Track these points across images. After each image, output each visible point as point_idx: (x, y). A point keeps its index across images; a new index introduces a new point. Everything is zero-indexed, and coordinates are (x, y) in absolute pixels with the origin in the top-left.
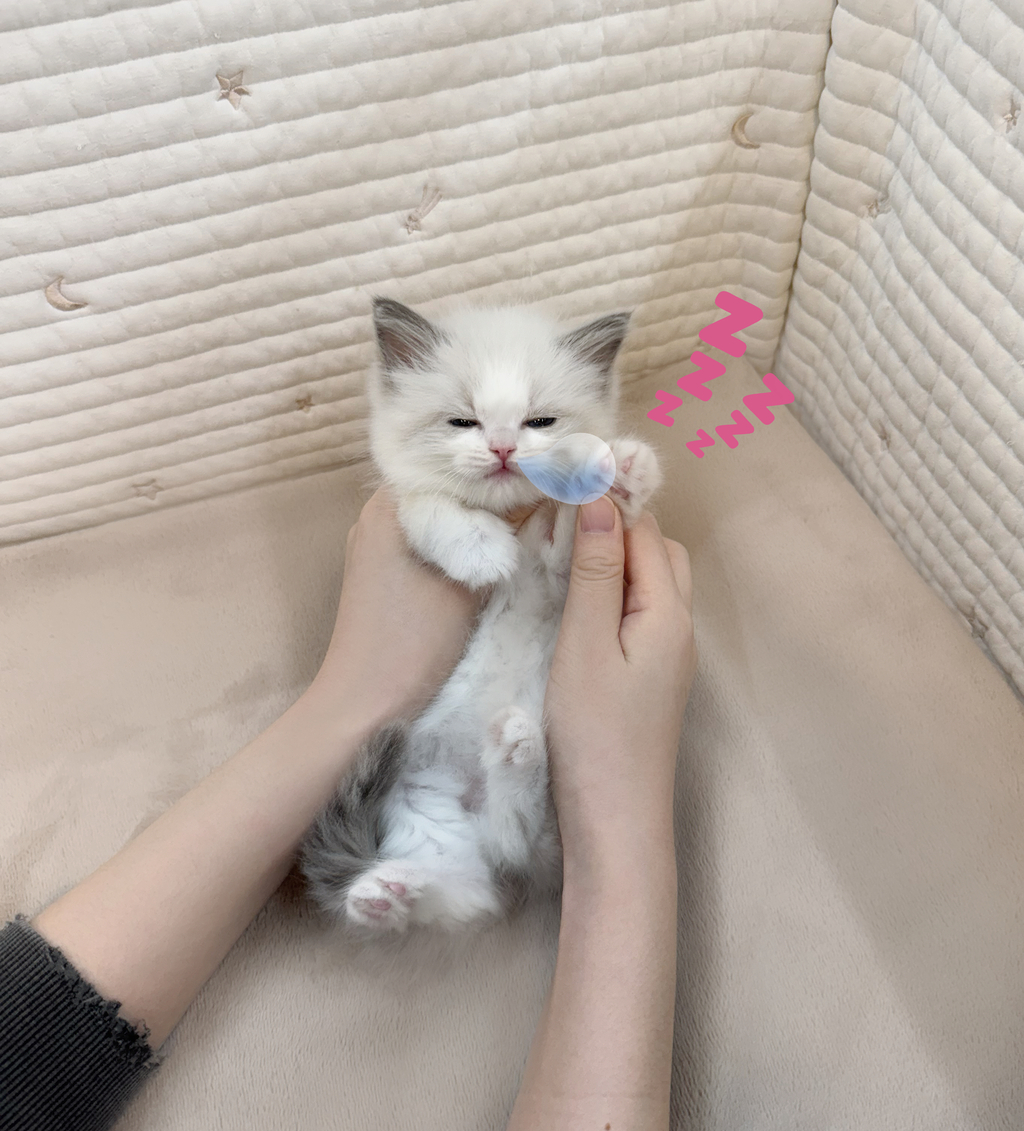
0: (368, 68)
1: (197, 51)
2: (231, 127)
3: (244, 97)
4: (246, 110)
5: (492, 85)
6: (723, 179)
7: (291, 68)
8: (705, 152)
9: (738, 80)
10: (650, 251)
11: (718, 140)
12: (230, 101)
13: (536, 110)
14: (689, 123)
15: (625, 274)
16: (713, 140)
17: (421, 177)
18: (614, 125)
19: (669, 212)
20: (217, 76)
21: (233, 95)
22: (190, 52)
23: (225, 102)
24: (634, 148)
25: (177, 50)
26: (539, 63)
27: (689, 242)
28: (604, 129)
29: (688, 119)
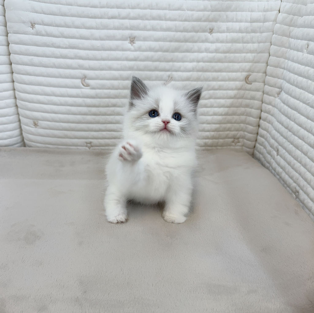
0: (161, 43)
1: (127, 31)
2: (129, 50)
3: (134, 44)
4: (134, 47)
5: (188, 54)
6: (242, 92)
7: (145, 39)
8: (238, 84)
9: (247, 65)
10: (222, 109)
11: (242, 81)
12: (131, 44)
13: (197, 63)
14: (234, 75)
15: (215, 114)
16: (240, 81)
17: (168, 73)
18: (216, 71)
19: (228, 98)
20: (130, 38)
21: (132, 43)
22: (125, 31)
23: (130, 44)
24: (220, 78)
25: (123, 30)
26: (199, 51)
27: (232, 109)
28: (213, 72)
29: (234, 74)
